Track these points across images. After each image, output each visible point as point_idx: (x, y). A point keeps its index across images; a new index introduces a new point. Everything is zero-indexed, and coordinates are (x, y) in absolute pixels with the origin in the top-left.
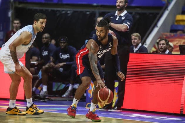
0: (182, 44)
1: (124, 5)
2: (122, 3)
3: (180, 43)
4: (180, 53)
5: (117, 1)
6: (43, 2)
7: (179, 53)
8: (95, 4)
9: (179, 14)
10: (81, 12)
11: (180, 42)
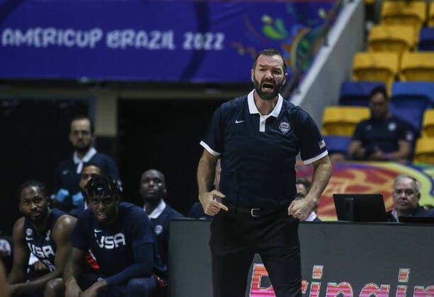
0: (343, 192)
3: (339, 190)
4: (339, 219)
7: (335, 219)
9: (332, 104)
11: (337, 187)
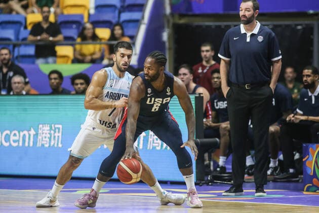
1: (253, 14)
2: (249, 11)
5: (240, 9)
6: (221, 12)
8: (311, 12)
10: (287, 26)
